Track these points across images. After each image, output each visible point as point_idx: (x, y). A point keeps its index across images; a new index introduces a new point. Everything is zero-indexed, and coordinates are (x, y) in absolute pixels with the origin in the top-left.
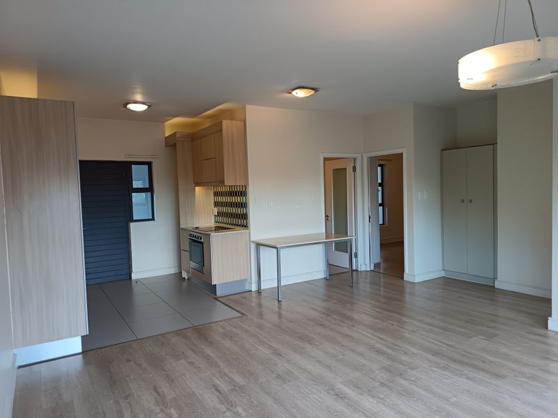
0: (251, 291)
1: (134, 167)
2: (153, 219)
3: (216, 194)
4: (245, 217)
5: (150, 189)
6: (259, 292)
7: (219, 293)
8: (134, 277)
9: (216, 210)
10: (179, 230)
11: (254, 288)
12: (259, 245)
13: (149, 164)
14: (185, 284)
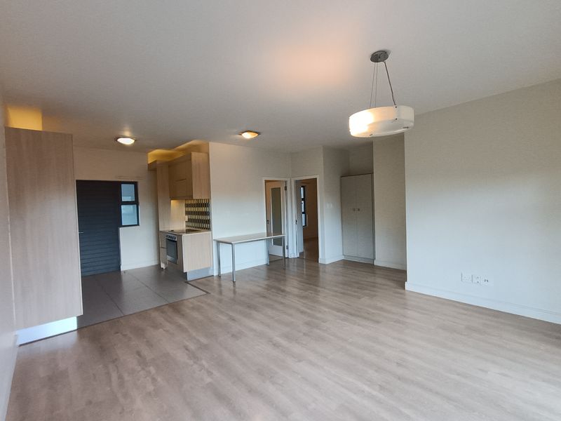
0: (213, 276)
1: (123, 185)
2: (138, 225)
3: (187, 206)
4: (208, 222)
5: (136, 202)
6: (219, 276)
7: (189, 278)
8: (123, 268)
9: (187, 217)
10: (158, 233)
11: (215, 274)
12: (218, 242)
13: (135, 184)
14: (163, 273)
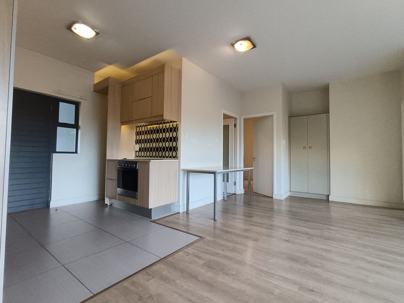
0: (179, 213)
1: (61, 104)
2: (76, 152)
4: (175, 149)
5: (76, 126)
6: (187, 213)
7: (154, 217)
8: (53, 205)
9: (137, 147)
10: (103, 161)
11: (182, 209)
12: (188, 172)
13: (77, 105)
14: (107, 210)
